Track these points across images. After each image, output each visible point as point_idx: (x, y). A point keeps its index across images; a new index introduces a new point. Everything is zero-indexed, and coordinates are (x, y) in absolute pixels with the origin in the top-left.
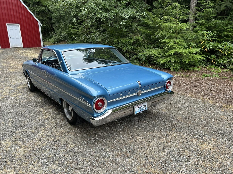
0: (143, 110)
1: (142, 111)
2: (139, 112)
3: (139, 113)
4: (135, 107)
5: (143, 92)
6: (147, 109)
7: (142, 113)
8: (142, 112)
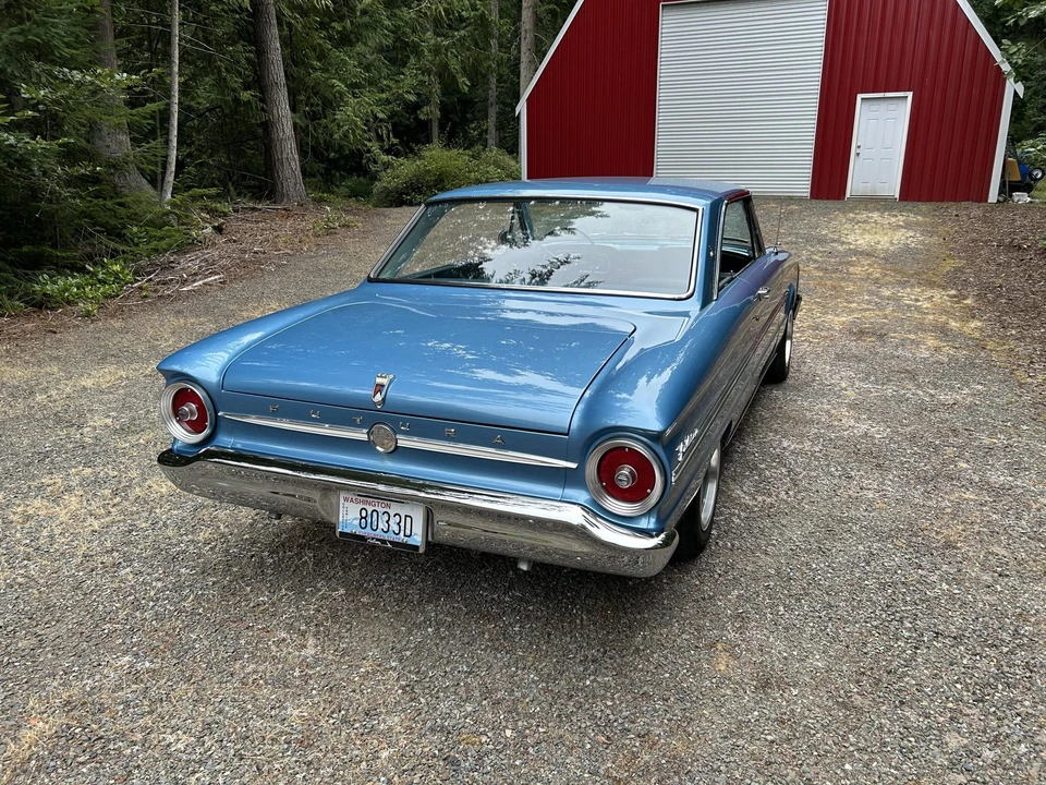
0: (390, 537)
1: (385, 537)
2: (360, 532)
3: (362, 538)
4: (346, 499)
5: (401, 443)
6: (417, 539)
7: (374, 546)
8: (384, 541)
